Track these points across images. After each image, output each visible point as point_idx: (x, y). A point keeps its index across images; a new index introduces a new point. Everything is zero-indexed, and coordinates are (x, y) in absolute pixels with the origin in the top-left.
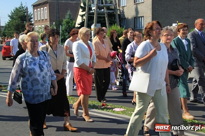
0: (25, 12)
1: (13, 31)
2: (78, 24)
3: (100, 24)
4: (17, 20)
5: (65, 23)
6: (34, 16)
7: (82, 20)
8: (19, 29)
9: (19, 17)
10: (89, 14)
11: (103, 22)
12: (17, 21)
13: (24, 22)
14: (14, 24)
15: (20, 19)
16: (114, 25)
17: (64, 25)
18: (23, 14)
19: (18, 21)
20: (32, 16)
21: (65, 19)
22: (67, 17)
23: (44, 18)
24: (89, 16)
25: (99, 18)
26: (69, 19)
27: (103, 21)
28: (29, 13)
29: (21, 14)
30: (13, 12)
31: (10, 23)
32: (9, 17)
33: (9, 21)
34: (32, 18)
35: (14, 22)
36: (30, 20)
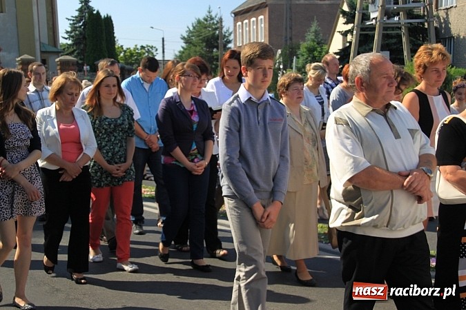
0: (216, 29)
2: (336, 53)
3: (388, 52)
4: (200, 46)
5: (305, 50)
6: (235, 36)
7: (344, 44)
9: (203, 40)
10: (362, 29)
11: (395, 47)
12: (198, 49)
13: (212, 51)
15: (204, 44)
17: (303, 55)
18: (211, 33)
19: (201, 49)
20: (232, 37)
21: (304, 41)
22: (310, 36)
23: (257, 39)
24: (361, 35)
25: (385, 37)
26: (314, 41)
27: (395, 44)
28: (224, 30)
29: (207, 33)
30: (191, 28)
31: (183, 52)
32: (183, 41)
33: (182, 50)
34: (230, 42)
35: (192, 50)
36: (225, 46)
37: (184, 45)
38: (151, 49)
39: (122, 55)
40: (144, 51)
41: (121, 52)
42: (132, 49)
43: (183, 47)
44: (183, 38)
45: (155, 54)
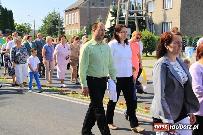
0: (57, 17)
1: (46, 35)
2: (108, 29)
3: (130, 29)
4: (50, 24)
6: (65, 20)
7: (111, 25)
8: (51, 33)
9: (52, 22)
10: (120, 19)
13: (55, 27)
14: (47, 28)
15: (52, 23)
16: (144, 30)
18: (55, 19)
19: (51, 26)
22: (98, 21)
23: (75, 22)
25: (129, 23)
27: (132, 26)
28: (61, 18)
29: (53, 19)
30: (46, 17)
31: (43, 27)
32: (43, 22)
33: (42, 25)
34: (63, 23)
35: (46, 26)
36: (61, 24)
37: (43, 24)
38: (29, 25)
39: (16, 27)
40: (26, 26)
41: (16, 26)
42: (21, 24)
43: (43, 25)
44: (43, 21)
45: (31, 27)
